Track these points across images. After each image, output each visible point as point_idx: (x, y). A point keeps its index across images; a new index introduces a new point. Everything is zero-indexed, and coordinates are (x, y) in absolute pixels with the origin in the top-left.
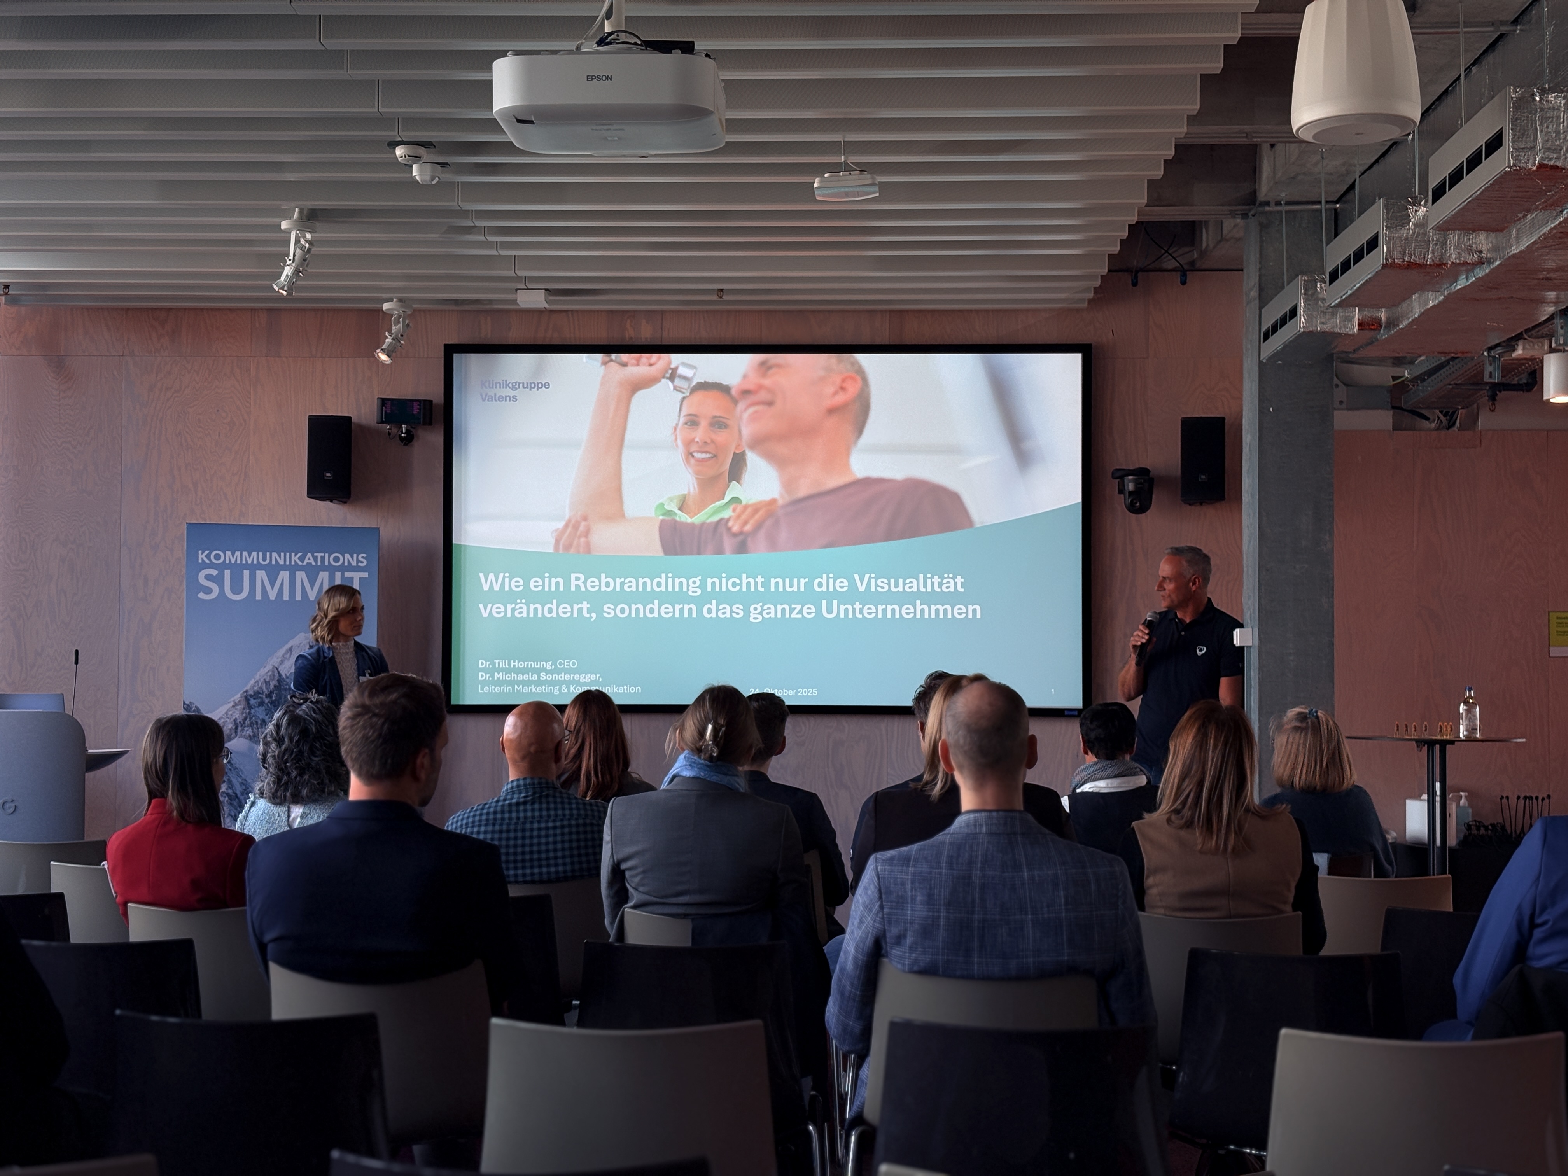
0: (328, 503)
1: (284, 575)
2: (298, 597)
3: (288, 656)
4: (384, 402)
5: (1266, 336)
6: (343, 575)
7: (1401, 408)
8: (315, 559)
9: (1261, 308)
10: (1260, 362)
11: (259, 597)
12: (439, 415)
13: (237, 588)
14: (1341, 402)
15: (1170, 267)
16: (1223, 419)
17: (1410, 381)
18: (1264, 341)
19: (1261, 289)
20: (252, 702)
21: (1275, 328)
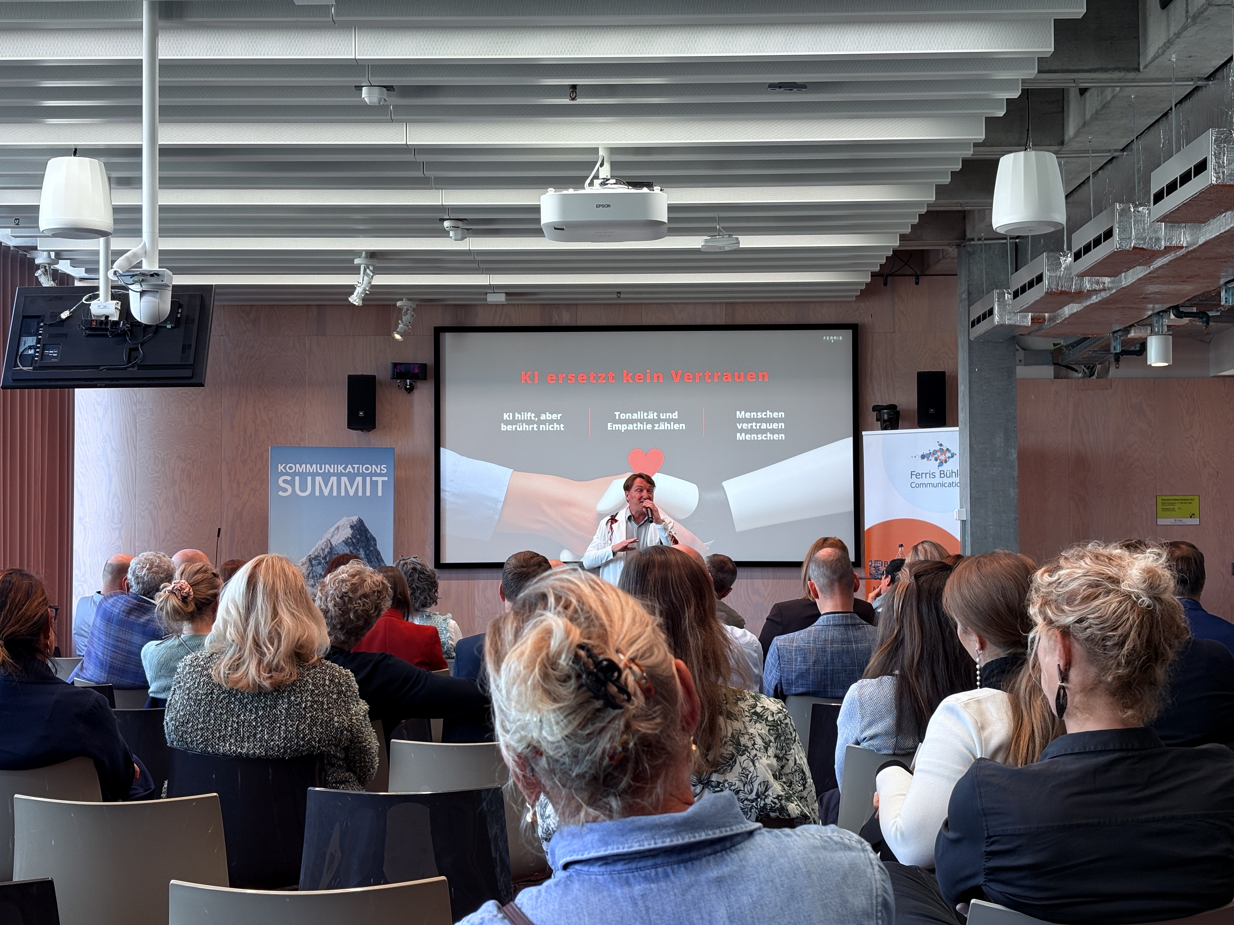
0: (359, 432)
1: (334, 479)
2: (343, 494)
3: (336, 532)
4: (395, 365)
5: (973, 325)
6: (371, 479)
7: (1059, 364)
8: (354, 468)
9: (969, 306)
10: (969, 340)
11: (317, 494)
12: (431, 372)
13: (303, 488)
14: (1020, 361)
15: (908, 273)
16: (944, 372)
17: (1066, 347)
18: (972, 327)
19: (969, 294)
20: (314, 562)
21: (979, 320)
